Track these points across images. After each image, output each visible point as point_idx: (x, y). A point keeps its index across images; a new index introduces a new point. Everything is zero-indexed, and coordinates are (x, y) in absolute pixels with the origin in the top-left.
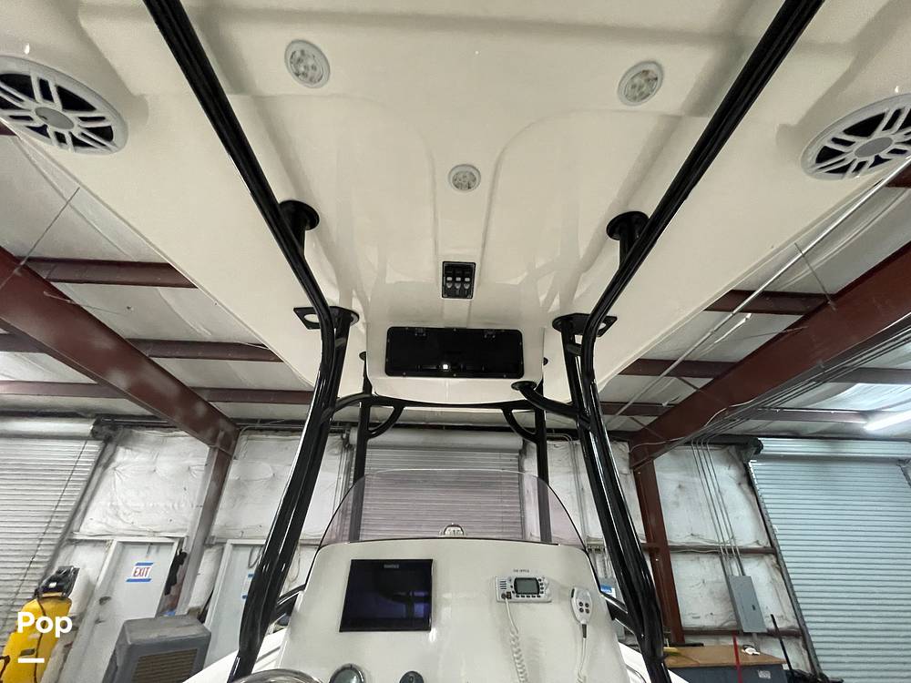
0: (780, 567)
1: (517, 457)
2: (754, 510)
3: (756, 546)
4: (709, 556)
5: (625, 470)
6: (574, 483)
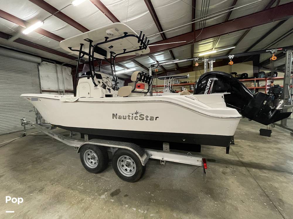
1: (37, 65)
5: (70, 74)
6: (56, 76)
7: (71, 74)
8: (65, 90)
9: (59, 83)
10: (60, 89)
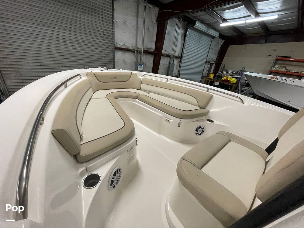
0: (180, 62)
2: (182, 46)
3: (178, 56)
4: (167, 57)
5: (155, 21)
6: (135, 22)
7: (157, 21)
8: (144, 50)
9: (138, 36)
10: (138, 47)
